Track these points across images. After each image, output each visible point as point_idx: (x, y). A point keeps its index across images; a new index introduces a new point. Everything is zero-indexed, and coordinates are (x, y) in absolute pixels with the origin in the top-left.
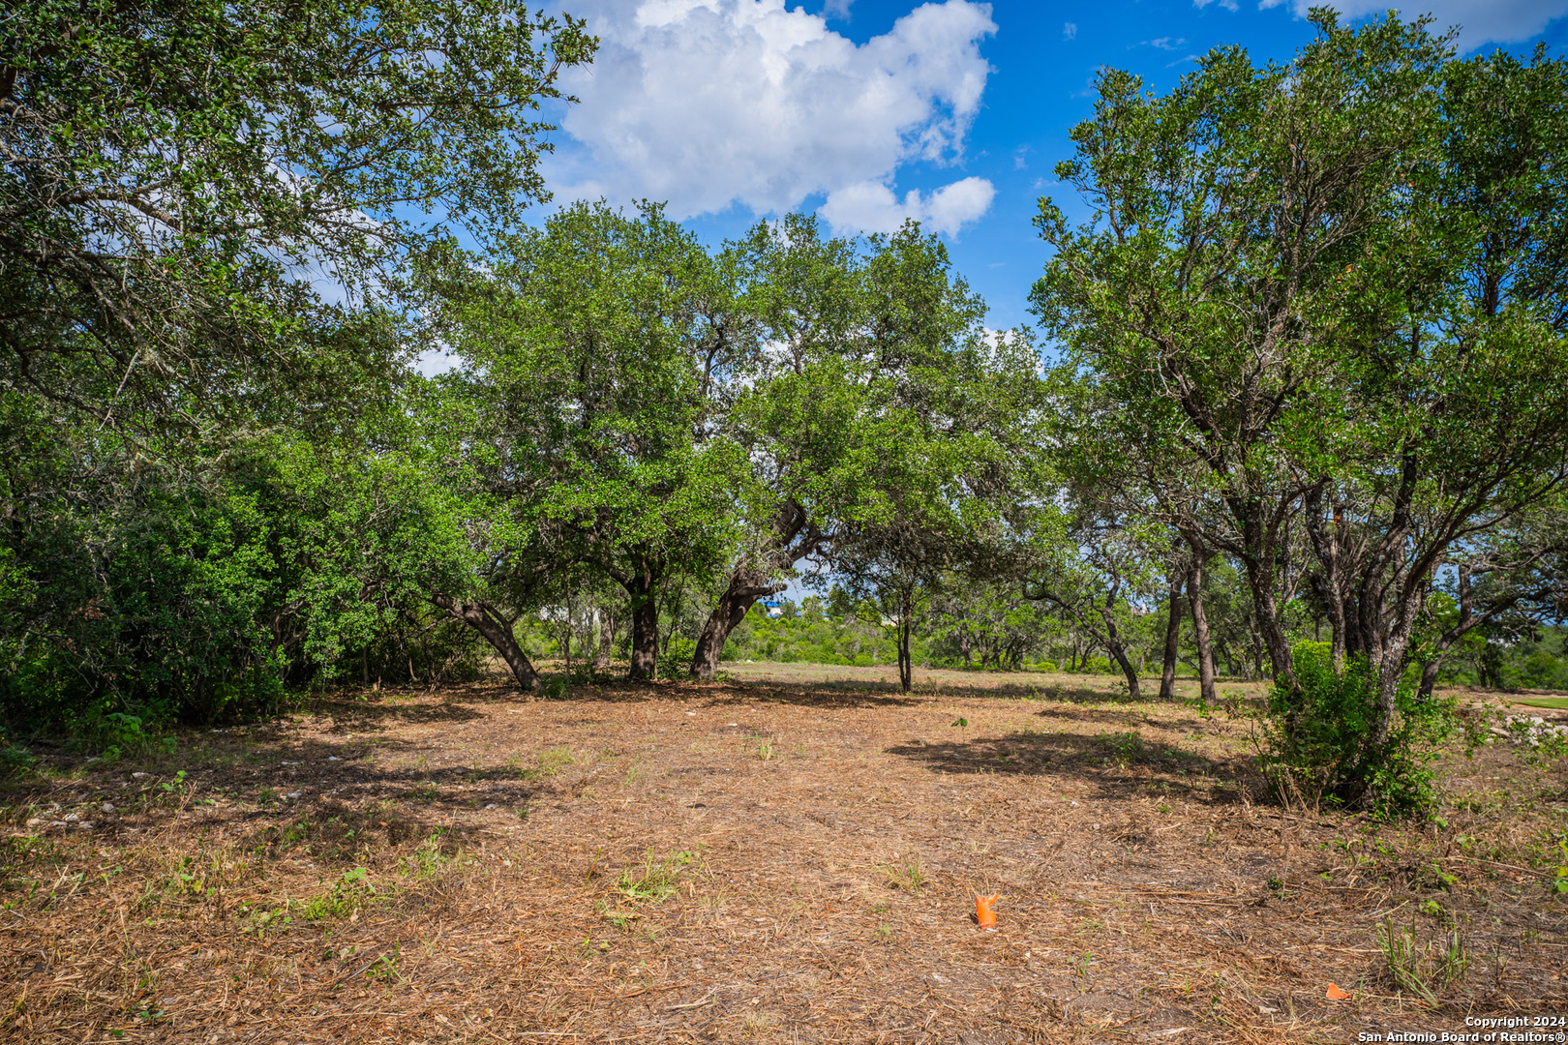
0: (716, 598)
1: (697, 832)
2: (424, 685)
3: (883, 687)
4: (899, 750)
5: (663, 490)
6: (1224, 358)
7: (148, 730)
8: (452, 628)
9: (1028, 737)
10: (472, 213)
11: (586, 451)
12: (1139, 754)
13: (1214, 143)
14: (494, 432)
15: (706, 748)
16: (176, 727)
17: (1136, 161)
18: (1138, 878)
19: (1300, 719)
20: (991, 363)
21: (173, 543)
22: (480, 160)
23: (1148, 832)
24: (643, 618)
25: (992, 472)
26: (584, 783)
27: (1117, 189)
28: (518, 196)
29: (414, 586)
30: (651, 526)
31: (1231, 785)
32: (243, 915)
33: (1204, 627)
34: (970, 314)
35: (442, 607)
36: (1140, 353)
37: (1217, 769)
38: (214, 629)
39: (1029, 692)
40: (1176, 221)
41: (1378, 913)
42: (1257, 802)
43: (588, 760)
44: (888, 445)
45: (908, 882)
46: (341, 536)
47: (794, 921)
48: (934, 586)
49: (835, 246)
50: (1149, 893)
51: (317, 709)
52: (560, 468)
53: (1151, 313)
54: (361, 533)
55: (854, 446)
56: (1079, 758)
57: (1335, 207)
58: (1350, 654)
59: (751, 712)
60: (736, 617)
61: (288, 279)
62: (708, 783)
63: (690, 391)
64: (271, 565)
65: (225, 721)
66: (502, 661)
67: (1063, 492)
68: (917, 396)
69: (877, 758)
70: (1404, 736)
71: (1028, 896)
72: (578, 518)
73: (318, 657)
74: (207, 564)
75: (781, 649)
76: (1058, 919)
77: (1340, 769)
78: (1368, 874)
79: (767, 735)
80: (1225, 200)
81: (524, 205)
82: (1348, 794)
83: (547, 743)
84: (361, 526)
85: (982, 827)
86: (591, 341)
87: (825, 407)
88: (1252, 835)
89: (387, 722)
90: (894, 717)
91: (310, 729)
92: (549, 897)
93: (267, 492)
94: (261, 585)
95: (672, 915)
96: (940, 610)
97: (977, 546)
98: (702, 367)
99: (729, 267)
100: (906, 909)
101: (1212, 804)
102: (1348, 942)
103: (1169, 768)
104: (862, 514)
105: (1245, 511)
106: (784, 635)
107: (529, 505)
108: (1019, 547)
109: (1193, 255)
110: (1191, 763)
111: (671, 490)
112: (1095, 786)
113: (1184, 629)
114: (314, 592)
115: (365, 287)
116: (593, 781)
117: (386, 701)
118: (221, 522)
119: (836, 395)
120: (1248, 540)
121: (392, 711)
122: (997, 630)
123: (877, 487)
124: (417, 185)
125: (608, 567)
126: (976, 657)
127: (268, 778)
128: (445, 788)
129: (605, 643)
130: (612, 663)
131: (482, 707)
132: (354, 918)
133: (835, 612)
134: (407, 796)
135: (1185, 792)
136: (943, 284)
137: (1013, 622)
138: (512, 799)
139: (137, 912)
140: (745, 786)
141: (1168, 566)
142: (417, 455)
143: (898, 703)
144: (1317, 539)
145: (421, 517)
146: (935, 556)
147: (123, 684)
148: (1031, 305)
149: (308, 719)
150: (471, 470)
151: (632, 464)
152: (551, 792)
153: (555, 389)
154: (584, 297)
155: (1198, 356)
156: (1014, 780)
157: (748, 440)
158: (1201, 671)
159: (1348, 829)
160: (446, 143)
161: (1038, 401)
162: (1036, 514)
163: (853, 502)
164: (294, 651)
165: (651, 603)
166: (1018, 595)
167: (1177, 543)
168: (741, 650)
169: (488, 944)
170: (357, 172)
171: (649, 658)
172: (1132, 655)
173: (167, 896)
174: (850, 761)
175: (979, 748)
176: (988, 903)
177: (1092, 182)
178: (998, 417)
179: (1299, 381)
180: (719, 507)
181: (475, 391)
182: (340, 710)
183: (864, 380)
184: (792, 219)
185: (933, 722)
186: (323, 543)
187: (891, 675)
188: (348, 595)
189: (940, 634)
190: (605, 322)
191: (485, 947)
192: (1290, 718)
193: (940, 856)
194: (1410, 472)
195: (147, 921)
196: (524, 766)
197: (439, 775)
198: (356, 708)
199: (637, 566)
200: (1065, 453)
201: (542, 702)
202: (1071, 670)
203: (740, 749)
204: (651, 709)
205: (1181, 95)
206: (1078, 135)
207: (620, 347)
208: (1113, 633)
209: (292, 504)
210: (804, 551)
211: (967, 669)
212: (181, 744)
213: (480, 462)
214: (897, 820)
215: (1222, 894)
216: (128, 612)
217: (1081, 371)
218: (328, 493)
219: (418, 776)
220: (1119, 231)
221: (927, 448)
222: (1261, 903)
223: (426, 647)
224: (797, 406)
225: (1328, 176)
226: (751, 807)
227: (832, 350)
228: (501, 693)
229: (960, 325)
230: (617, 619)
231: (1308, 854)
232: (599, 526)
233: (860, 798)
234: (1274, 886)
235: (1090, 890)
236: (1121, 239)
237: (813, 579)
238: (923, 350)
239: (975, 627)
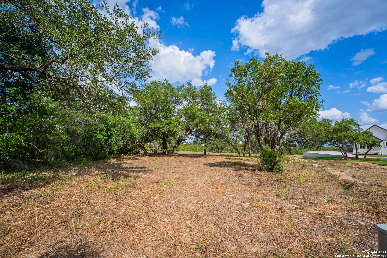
0: (176, 141)
1: (174, 176)
2: (130, 154)
3: (201, 155)
4: (204, 164)
5: (168, 124)
6: (254, 104)
7: (88, 161)
8: (135, 146)
9: (224, 162)
10: (139, 79)
11: (156, 118)
12: (241, 164)
13: (252, 72)
14: (141, 115)
15: (175, 164)
16: (92, 160)
17: (240, 74)
18: (241, 182)
19: (265, 158)
20: (218, 105)
21: (91, 131)
22: (140, 71)
23: (242, 175)
24: (165, 144)
25: (219, 122)
26: (156, 169)
27: (238, 78)
28: (146, 77)
29: (129, 139)
30: (166, 130)
31: (254, 168)
32: (103, 188)
33: (250, 145)
34: (215, 98)
35: (133, 142)
36: (241, 103)
37: (252, 166)
38: (98, 145)
39: (224, 155)
40: (247, 83)
41: (276, 186)
42: (258, 171)
43: (156, 166)
44: (203, 117)
45: (207, 183)
46: (117, 131)
47: (189, 189)
48: (209, 139)
49: (195, 87)
50: (243, 184)
51: (114, 158)
52: (152, 120)
53: (243, 97)
54: (120, 130)
55: (197, 118)
56: (231, 165)
57: (269, 82)
58: (272, 148)
59: (181, 158)
60: (179, 144)
61: (110, 89)
62: (175, 169)
63: (172, 109)
64: (106, 135)
65: (100, 159)
66: (143, 151)
67: (229, 125)
68: (207, 110)
69: (201, 165)
70: (279, 160)
71: (225, 185)
72: (155, 128)
73: (114, 149)
74: (96, 135)
75: (186, 149)
76: (230, 188)
77: (270, 166)
78: (275, 181)
79: (184, 162)
80: (253, 80)
81: (147, 78)
82: (271, 169)
83: (150, 163)
84: (120, 129)
85: (218, 175)
86: (157, 101)
87: (193, 111)
88: (258, 175)
89: (125, 160)
90: (203, 159)
91: (113, 161)
92: (151, 186)
93: (106, 124)
94: (105, 138)
95: (170, 188)
96: (210, 143)
97: (216, 133)
98: (174, 105)
99: (178, 90)
100: (207, 187)
101: (252, 171)
102: (272, 190)
103: (245, 166)
104: (199, 128)
105: (257, 127)
106: (186, 147)
107: (147, 126)
108: (222, 133)
109: (249, 88)
110: (248, 166)
111: (169, 124)
112: (234, 169)
113: (247, 146)
114: (113, 139)
115: (122, 91)
116: (157, 169)
117: (124, 157)
118: (99, 128)
119: (195, 110)
120: (257, 131)
121: (125, 158)
122: (219, 146)
123: (201, 124)
124: (130, 75)
125: (159, 136)
126: (216, 150)
127: (106, 168)
128: (134, 170)
129: (159, 148)
130: (160, 151)
131: (139, 158)
132: (120, 189)
133: (194, 144)
134: (128, 171)
135: (248, 169)
136: (211, 93)
137: (221, 145)
138: (144, 172)
139: (86, 187)
140: (181, 169)
141: (245, 136)
142: (129, 118)
143: (204, 157)
144: (267, 131)
145: (130, 128)
146: (209, 135)
147: (84, 154)
148: (225, 96)
149: (112, 159)
150: (138, 121)
151: (163, 120)
152: (151, 171)
153: (151, 108)
154: (156, 94)
155: (250, 103)
156: (222, 168)
157: (181, 117)
158: (249, 152)
159: (271, 174)
160: (135, 69)
161: (225, 111)
162: (225, 128)
163: (197, 126)
164: (110, 149)
165: (166, 142)
166: (222, 141)
167: (246, 133)
168: (180, 149)
169: (141, 192)
170: (121, 73)
171: (165, 150)
172: (239, 150)
173: (90, 185)
174: (197, 166)
175: (216, 164)
176: (219, 186)
177: (234, 77)
178: (219, 113)
179: (265, 108)
180: (177, 127)
181: (139, 108)
182: (117, 158)
183: (199, 107)
184: (188, 83)
185: (210, 160)
186: (114, 132)
187: (203, 153)
188: (119, 140)
189: (210, 147)
190: (159, 98)
191: (141, 193)
192: (263, 158)
193: (211, 179)
194: (280, 121)
195: (88, 189)
196: (146, 167)
197: (133, 168)
198: (120, 158)
199: (164, 136)
200: (229, 119)
201: (149, 157)
202: (230, 152)
203: (180, 164)
204: (166, 158)
205: (247, 64)
206: (232, 70)
207: (161, 102)
208: (236, 147)
209: (110, 125)
210: (190, 134)
211: (214, 152)
212: (92, 163)
213: (139, 119)
214: (205, 174)
215: (254, 184)
216: (84, 142)
217: (232, 107)
218: (115, 124)
219: (130, 168)
220: (238, 85)
221: (209, 118)
222: (260, 185)
223: (130, 149)
224: (189, 111)
225: (268, 77)
226: (182, 172)
227: (194, 103)
228: (142, 155)
229: (213, 99)
230: (161, 144)
231: (266, 178)
232: (158, 130)
233: (199, 171)
234: (261, 183)
235: (234, 184)
236: (238, 86)
237: (190, 138)
238: (208, 103)
239: (215, 146)
